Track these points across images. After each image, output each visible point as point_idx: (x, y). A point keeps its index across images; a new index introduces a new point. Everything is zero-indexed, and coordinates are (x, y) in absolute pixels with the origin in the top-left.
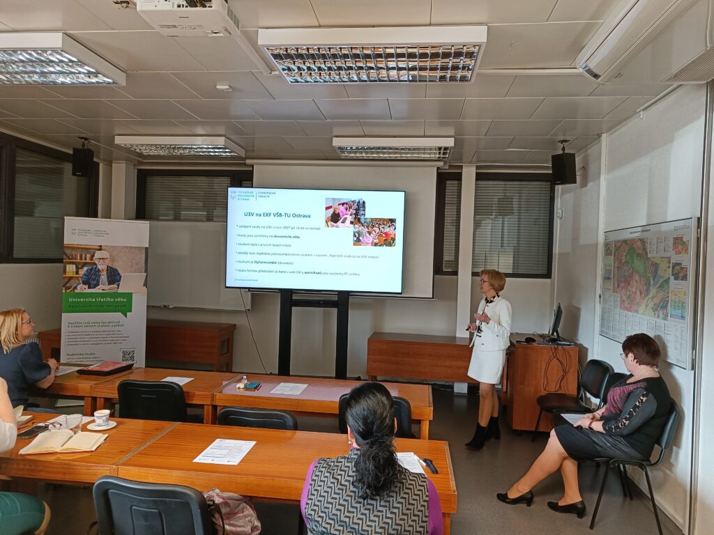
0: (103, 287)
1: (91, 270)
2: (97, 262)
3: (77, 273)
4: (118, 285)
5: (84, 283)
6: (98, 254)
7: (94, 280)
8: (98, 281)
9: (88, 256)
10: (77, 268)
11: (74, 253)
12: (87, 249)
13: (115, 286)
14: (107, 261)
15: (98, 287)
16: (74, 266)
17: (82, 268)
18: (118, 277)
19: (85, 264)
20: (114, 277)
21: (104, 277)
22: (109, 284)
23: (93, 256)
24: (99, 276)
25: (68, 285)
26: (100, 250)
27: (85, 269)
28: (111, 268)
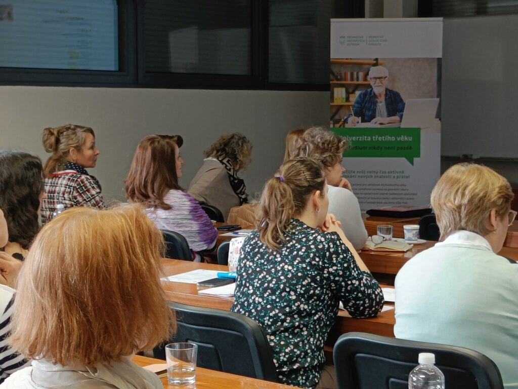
0: (382, 119)
1: (365, 94)
3: (347, 99)
4: (401, 117)
5: (357, 114)
6: (374, 72)
7: (369, 109)
8: (374, 111)
9: (361, 75)
10: (348, 93)
11: (343, 70)
12: (358, 65)
13: (397, 118)
14: (385, 82)
15: (374, 120)
16: (344, 90)
17: (353, 92)
18: (400, 105)
19: (357, 87)
20: (395, 104)
21: (381, 106)
22: (389, 115)
23: (367, 74)
24: (375, 103)
25: (337, 117)
26: (376, 65)
27: (358, 93)
28: (391, 91)
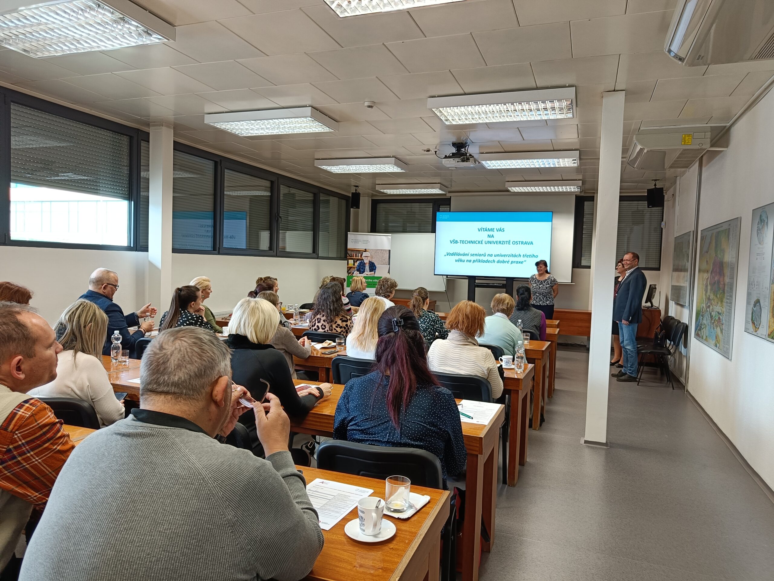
0: (367, 273)
1: (361, 263)
2: (364, 258)
3: (354, 265)
4: (375, 272)
5: (358, 271)
6: (364, 254)
7: (362, 269)
8: (364, 270)
9: (360, 255)
10: (354, 262)
11: (352, 253)
12: (359, 251)
13: (373, 272)
14: (369, 258)
15: (364, 273)
16: (353, 261)
17: (356, 262)
18: (374, 267)
19: (358, 260)
20: (373, 267)
21: (367, 267)
22: (370, 272)
23: (362, 255)
24: (365, 267)
25: (350, 271)
26: (365, 251)
27: (358, 262)
28: (371, 262)
